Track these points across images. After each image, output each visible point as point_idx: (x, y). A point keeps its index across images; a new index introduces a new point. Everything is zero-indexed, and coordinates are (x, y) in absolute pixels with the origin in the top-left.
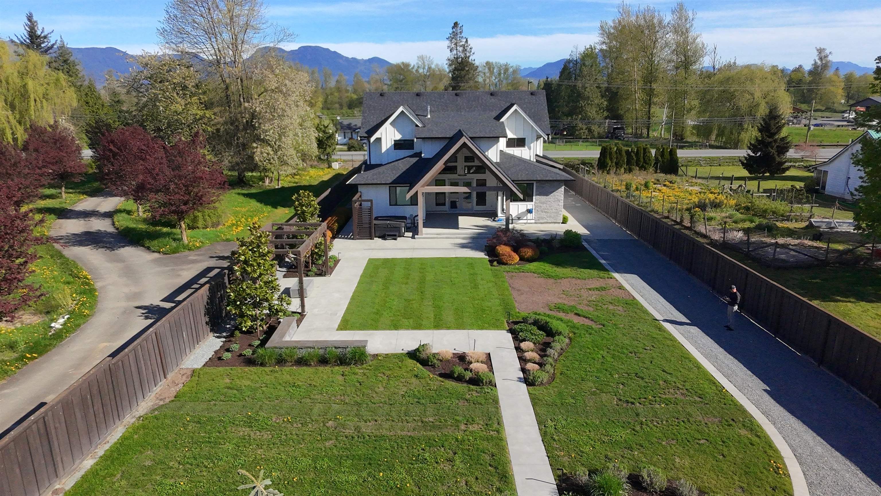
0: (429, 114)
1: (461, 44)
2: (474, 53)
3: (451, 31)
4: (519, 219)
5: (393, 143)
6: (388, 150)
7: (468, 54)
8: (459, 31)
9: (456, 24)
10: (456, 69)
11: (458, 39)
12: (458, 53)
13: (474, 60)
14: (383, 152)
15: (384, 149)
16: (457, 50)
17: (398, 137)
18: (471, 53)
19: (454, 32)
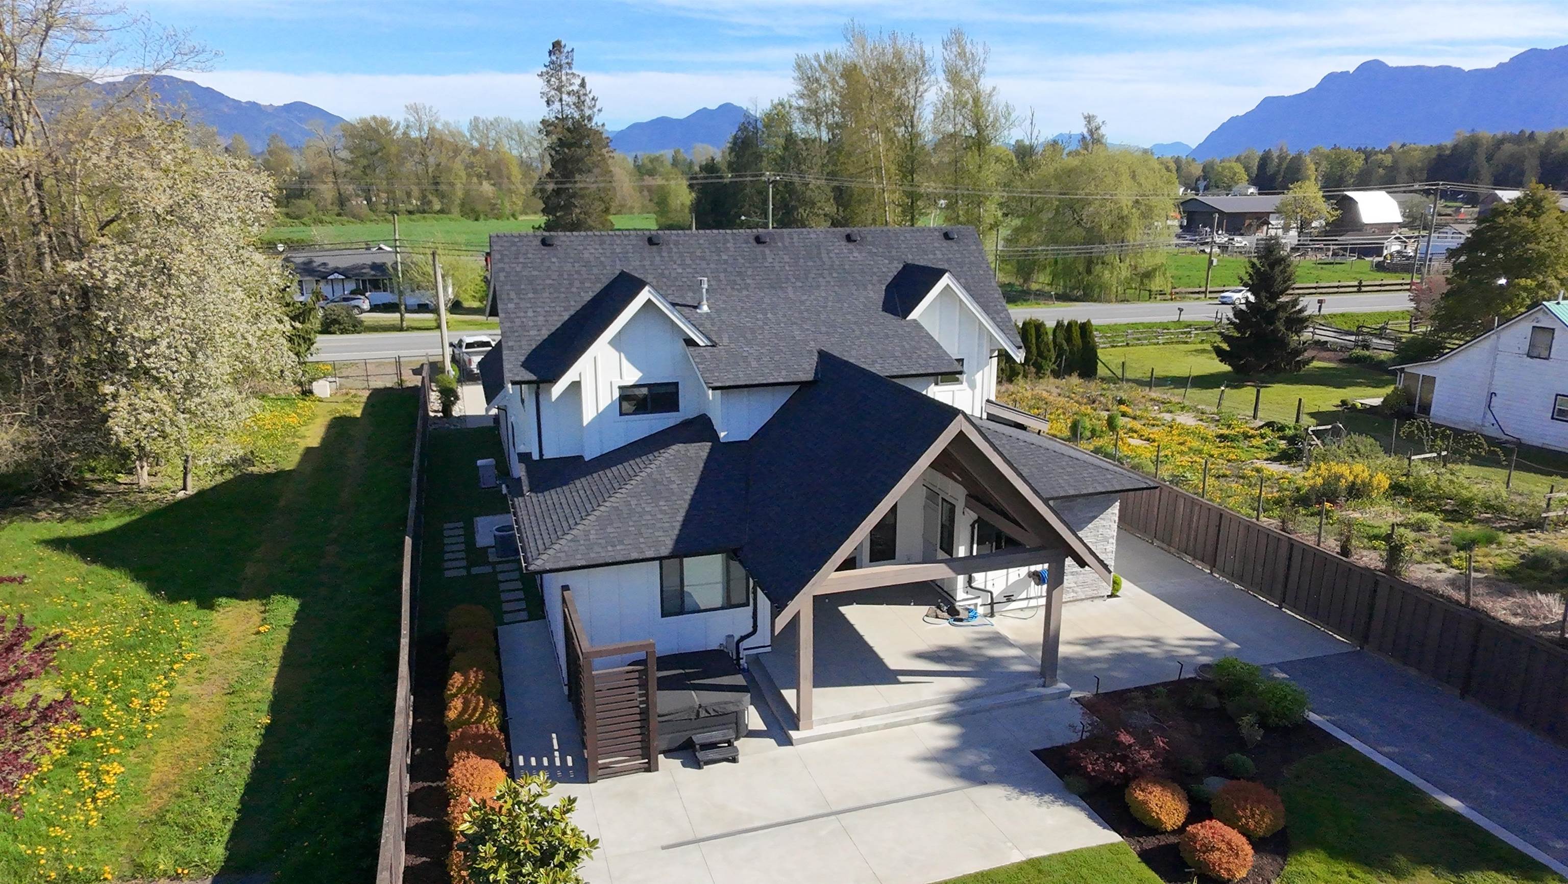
0: (705, 302)
1: (571, 88)
2: (600, 111)
3: (547, 60)
4: (1009, 599)
5: (616, 395)
6: (600, 417)
7: (588, 112)
8: (564, 61)
9: (557, 46)
10: (561, 143)
11: (564, 78)
12: (566, 108)
13: (603, 125)
14: (585, 423)
15: (589, 414)
16: (561, 100)
17: (632, 376)
18: (596, 110)
19: (552, 62)
